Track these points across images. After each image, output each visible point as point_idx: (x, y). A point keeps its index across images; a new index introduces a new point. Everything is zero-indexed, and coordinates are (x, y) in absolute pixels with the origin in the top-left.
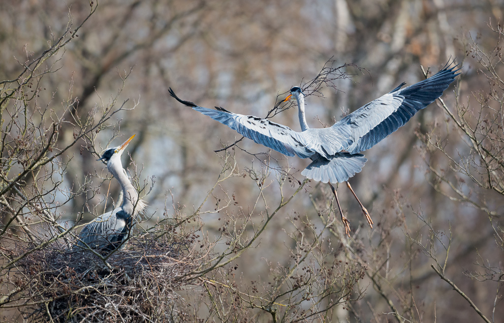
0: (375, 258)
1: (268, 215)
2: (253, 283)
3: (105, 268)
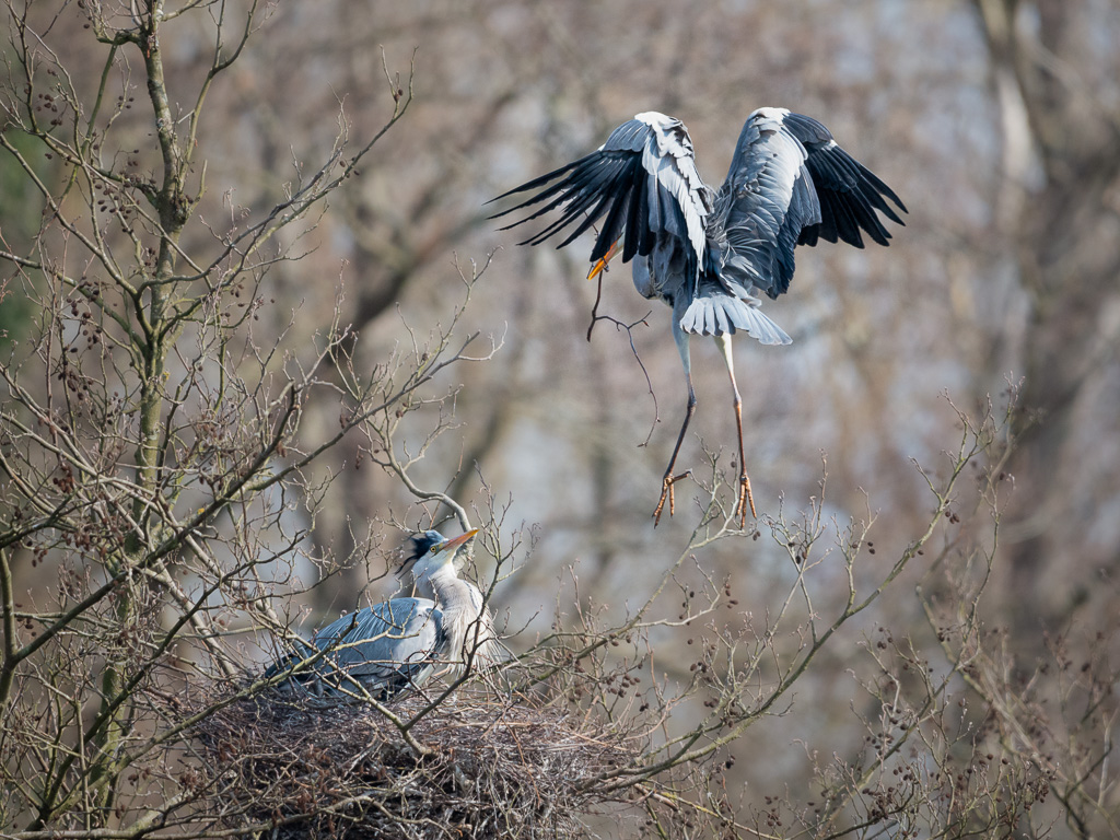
0: (1073, 752)
1: (814, 635)
2: (770, 802)
3: (404, 750)
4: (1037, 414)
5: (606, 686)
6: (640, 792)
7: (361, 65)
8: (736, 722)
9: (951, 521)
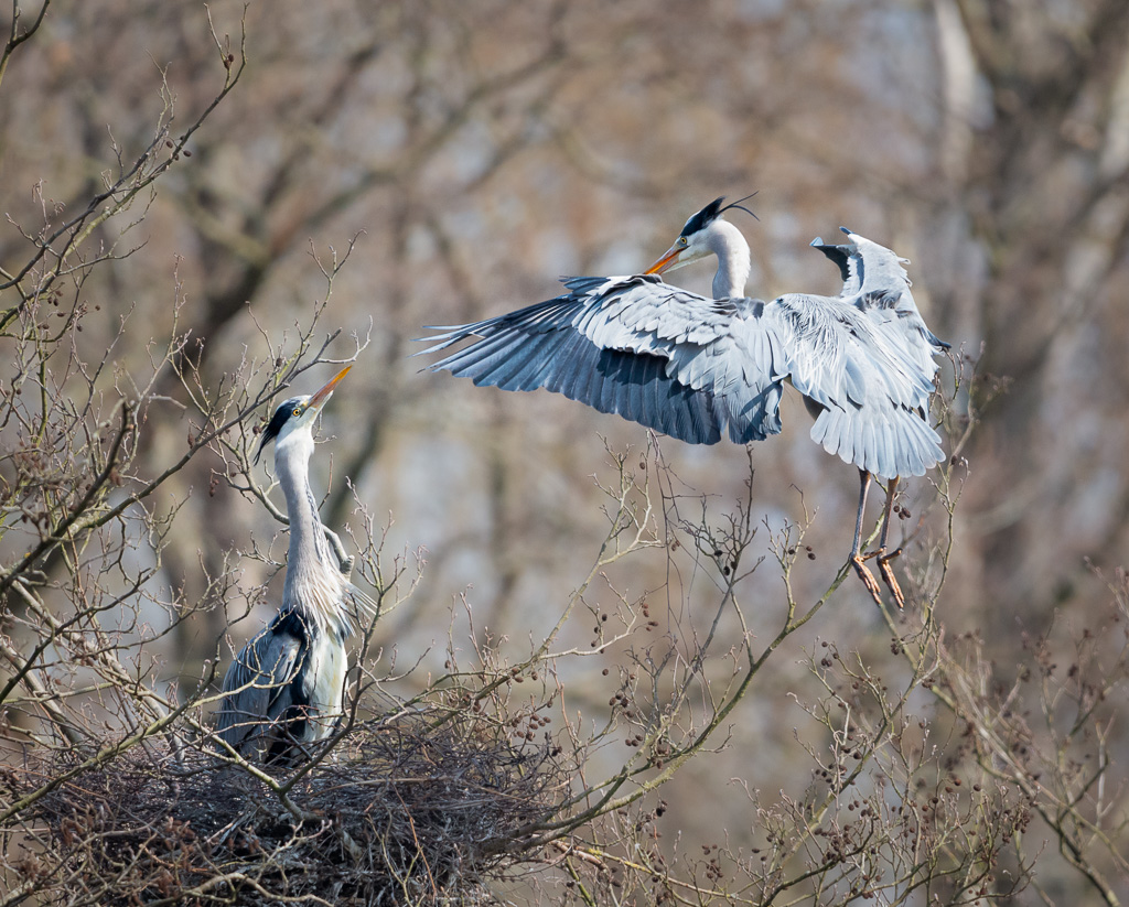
0: (1062, 769)
1: (750, 657)
2: (708, 852)
3: (283, 816)
4: (1001, 383)
5: (512, 729)
6: (557, 848)
7: (192, 26)
8: (666, 762)
9: (900, 516)
